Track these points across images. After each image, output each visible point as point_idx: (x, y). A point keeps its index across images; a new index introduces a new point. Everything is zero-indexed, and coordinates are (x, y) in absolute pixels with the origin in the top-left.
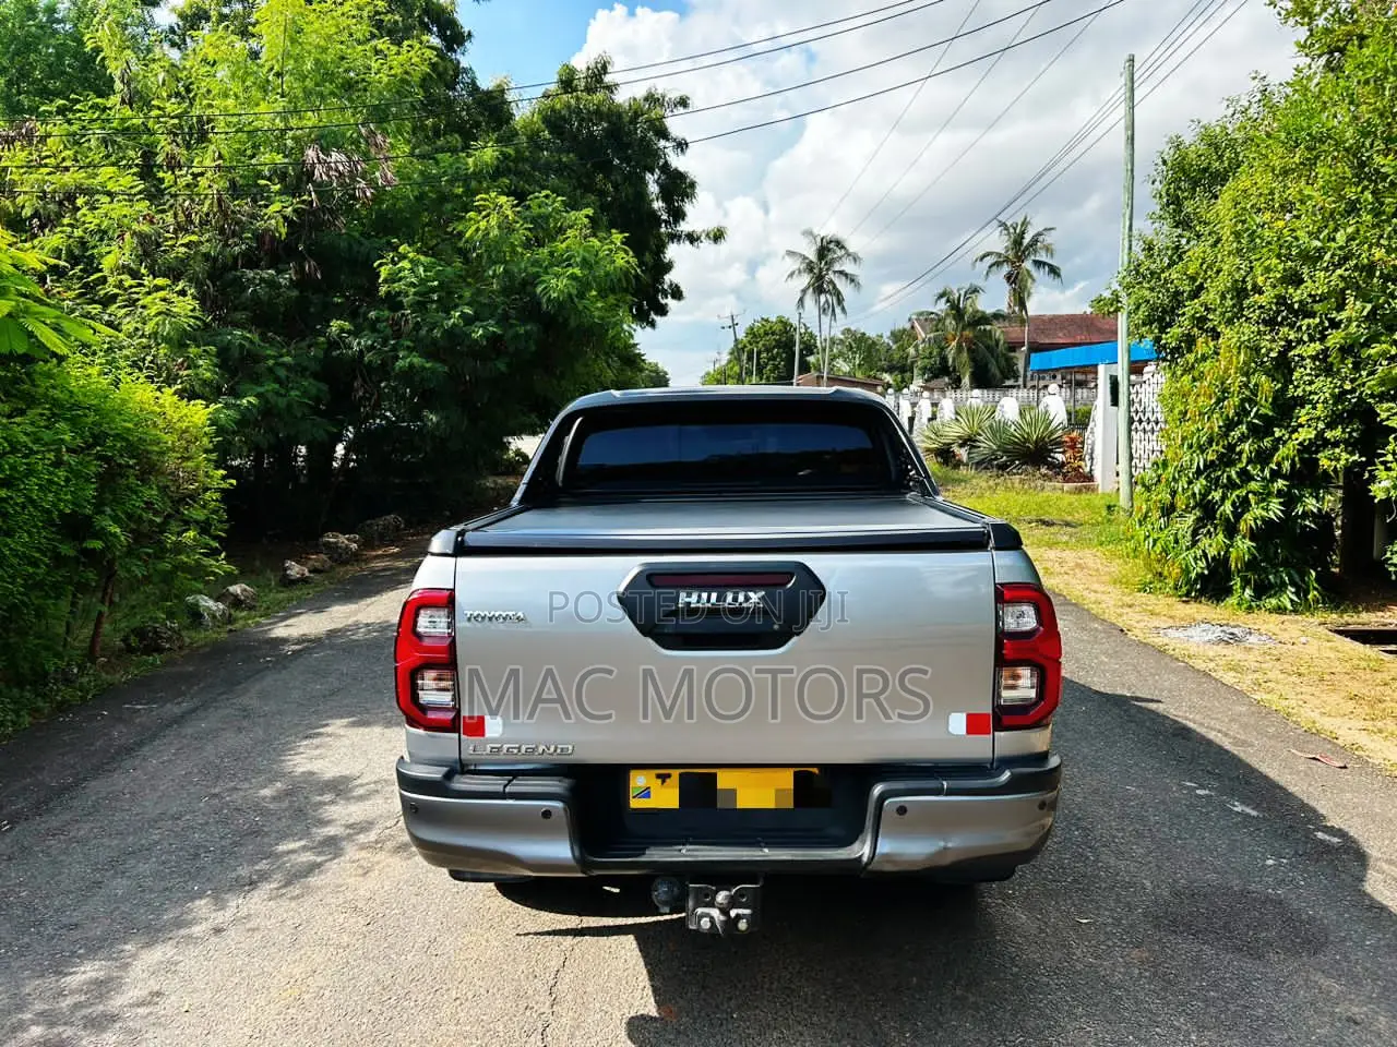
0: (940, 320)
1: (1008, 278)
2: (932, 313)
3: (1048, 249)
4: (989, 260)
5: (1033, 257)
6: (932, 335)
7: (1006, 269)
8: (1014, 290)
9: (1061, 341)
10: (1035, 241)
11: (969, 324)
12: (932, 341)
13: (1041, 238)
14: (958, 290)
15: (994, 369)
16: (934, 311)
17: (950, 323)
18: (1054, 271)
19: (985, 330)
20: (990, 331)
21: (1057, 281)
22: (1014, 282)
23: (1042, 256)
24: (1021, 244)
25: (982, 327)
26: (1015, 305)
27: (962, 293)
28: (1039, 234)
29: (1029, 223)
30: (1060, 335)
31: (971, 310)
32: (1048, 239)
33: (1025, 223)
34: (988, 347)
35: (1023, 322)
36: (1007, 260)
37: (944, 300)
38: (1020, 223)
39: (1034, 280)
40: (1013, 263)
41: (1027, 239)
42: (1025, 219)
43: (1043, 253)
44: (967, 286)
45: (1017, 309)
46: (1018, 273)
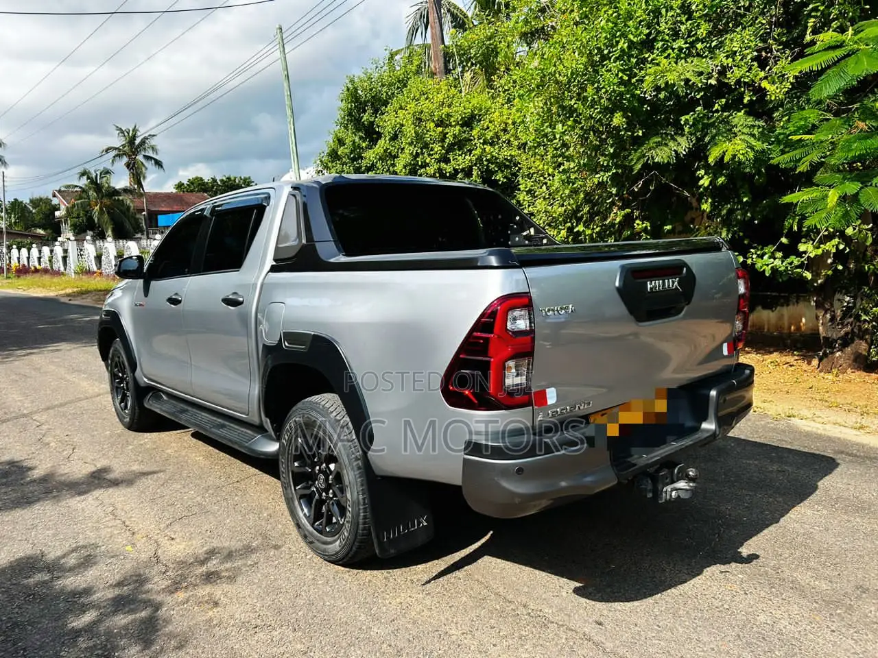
0: (83, 191)
1: (128, 165)
2: (77, 186)
3: (153, 148)
4: (114, 153)
5: (143, 153)
6: (79, 201)
7: (125, 159)
8: (133, 174)
9: (164, 209)
10: (143, 142)
11: (107, 195)
12: (80, 206)
13: (147, 141)
14: (95, 172)
15: (128, 226)
16: (78, 185)
17: (92, 193)
18: (158, 163)
19: (118, 199)
20: (122, 200)
21: (161, 170)
22: (132, 168)
23: (150, 153)
24: (134, 143)
25: (117, 198)
26: (135, 184)
27: (98, 173)
28: (146, 138)
29: (137, 130)
30: (163, 205)
31: (107, 185)
32: (153, 142)
33: (135, 130)
34: (121, 211)
35: (141, 195)
36: (125, 154)
37: (85, 177)
38: (131, 130)
39: (146, 169)
40: (130, 156)
41: (138, 141)
42: (135, 127)
43: (151, 151)
44: (102, 169)
45: (136, 186)
46: (134, 163)
